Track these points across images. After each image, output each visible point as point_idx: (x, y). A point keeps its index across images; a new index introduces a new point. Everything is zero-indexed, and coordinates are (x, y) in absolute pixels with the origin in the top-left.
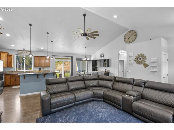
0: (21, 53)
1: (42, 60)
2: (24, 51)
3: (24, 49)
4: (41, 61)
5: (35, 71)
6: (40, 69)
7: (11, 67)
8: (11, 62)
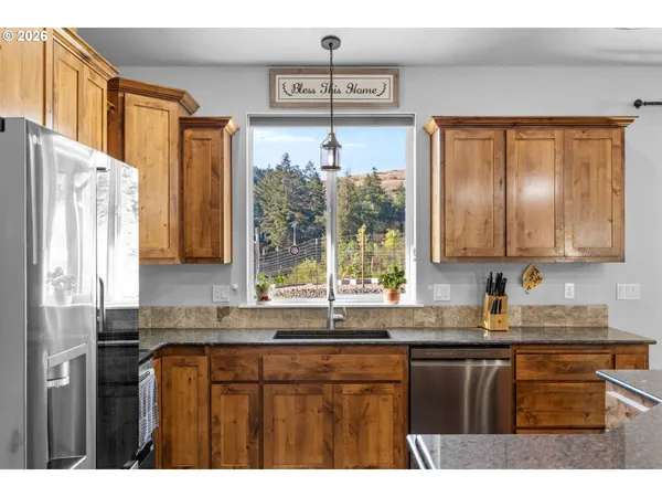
0: (299, 98)
1: (530, 166)
2: (331, 69)
3: (331, 42)
4: (513, 190)
5: (438, 310)
6: (497, 287)
7: (216, 258)
8: (216, 203)
